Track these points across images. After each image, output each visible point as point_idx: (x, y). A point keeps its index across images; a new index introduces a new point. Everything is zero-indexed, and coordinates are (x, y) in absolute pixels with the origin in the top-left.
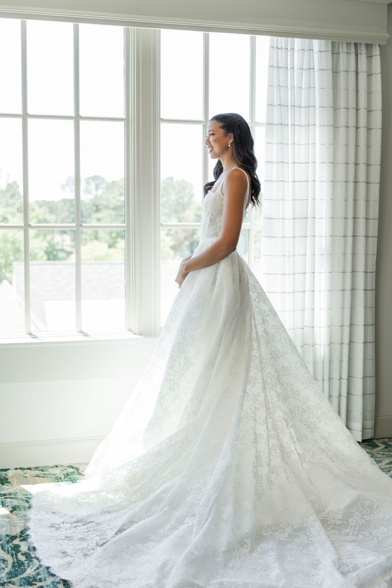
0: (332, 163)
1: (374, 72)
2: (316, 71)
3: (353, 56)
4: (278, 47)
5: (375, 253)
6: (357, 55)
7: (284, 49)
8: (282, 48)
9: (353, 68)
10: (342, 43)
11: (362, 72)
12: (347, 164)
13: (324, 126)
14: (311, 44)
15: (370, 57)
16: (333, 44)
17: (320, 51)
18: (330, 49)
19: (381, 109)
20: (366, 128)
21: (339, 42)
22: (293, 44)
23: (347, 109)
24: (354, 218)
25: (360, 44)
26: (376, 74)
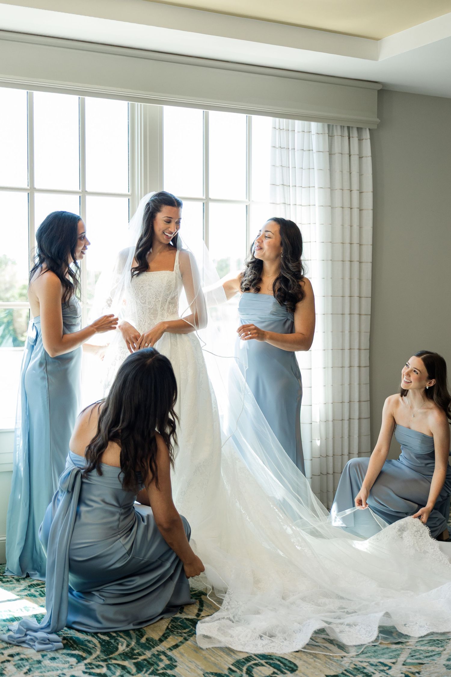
0: (331, 242)
1: (364, 155)
2: (315, 153)
3: (346, 138)
4: (280, 128)
5: (369, 331)
6: (349, 138)
7: (286, 130)
8: (284, 129)
9: (346, 151)
10: (336, 126)
11: (354, 155)
12: (343, 244)
13: (323, 206)
14: (310, 126)
15: (360, 140)
16: (329, 126)
17: (317, 133)
18: (327, 131)
19: (372, 191)
20: (359, 209)
21: (333, 125)
22: (294, 126)
23: (343, 190)
24: (350, 296)
25: (352, 127)
26: (366, 157)
